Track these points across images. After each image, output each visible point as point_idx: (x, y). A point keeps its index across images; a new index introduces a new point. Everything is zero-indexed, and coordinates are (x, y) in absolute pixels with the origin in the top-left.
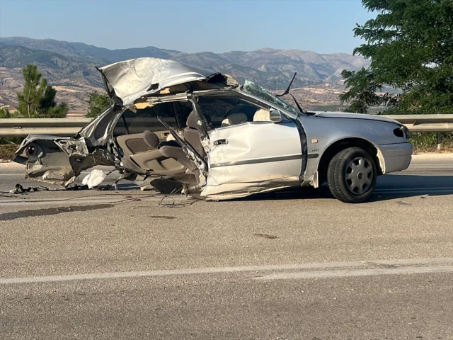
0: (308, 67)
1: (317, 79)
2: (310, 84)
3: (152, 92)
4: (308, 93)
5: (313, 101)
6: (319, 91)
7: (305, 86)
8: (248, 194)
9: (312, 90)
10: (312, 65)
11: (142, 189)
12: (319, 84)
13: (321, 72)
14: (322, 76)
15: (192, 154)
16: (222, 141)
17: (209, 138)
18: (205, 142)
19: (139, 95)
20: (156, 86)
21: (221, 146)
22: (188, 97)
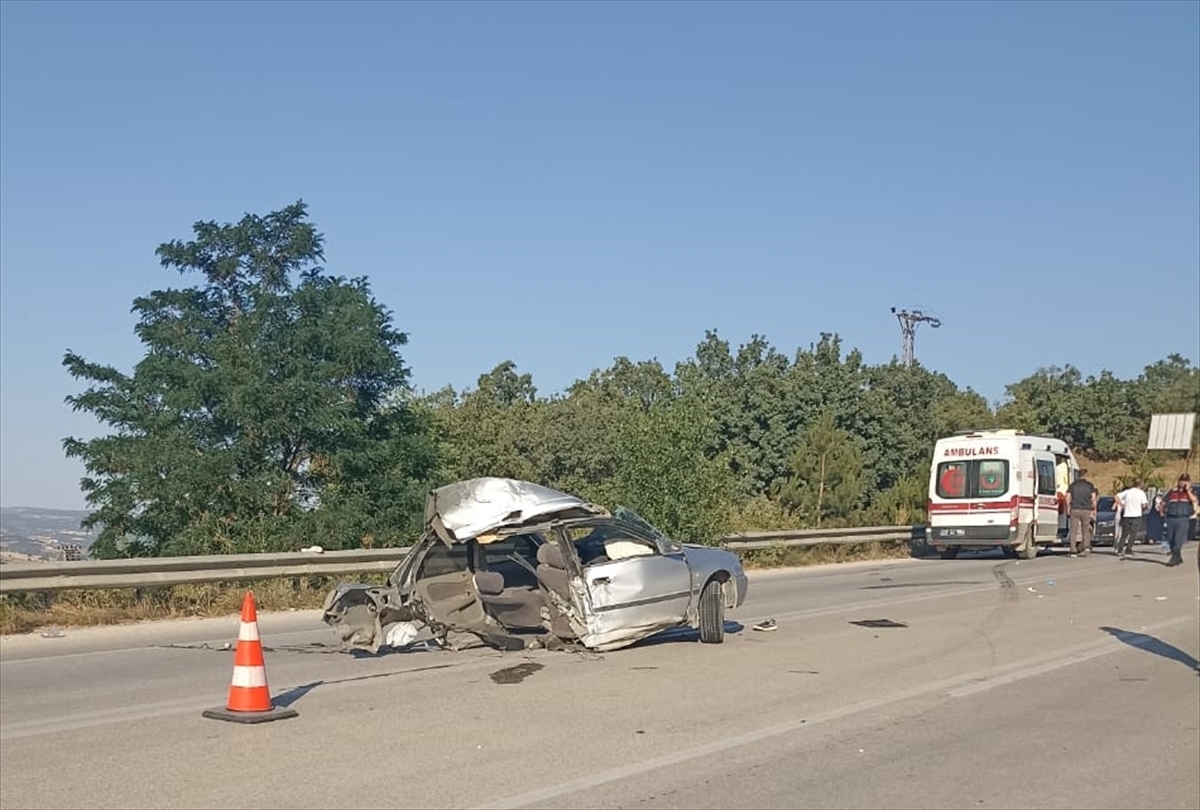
3: (509, 521)
8: (633, 641)
16: (603, 580)
17: (582, 577)
18: (577, 582)
19: (486, 525)
20: (517, 514)
21: (602, 586)
22: (553, 528)
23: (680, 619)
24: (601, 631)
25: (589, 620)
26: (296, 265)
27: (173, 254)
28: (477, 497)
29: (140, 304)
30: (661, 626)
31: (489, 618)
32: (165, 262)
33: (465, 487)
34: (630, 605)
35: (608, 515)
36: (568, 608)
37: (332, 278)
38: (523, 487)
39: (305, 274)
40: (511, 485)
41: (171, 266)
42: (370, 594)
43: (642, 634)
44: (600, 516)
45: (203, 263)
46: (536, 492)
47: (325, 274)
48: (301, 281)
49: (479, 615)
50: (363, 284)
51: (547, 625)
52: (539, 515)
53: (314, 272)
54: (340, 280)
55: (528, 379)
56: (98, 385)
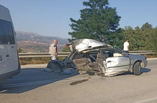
0: (24, 36)
1: (26, 39)
2: (25, 40)
3: (89, 48)
4: (24, 42)
5: (26, 44)
6: (27, 42)
7: (23, 40)
8: (116, 75)
9: (25, 42)
10: (25, 35)
11: (81, 74)
12: (27, 40)
13: (27, 37)
14: (27, 38)
15: (100, 65)
16: (110, 61)
17: (105, 61)
18: (104, 62)
19: (84, 49)
20: (90, 47)
21: (109, 63)
22: (99, 50)
23: (128, 70)
24: (109, 72)
25: (106, 70)
26: (104, 6)
27: (85, 4)
28: (83, 43)
29: (81, 11)
30: (123, 71)
31: (90, 68)
32: (84, 5)
33: (80, 41)
34: (115, 67)
35: (112, 47)
36: (102, 67)
37: (110, 8)
38: (92, 41)
39: (106, 7)
40: (90, 40)
41: (85, 6)
42: (59, 62)
43: (118, 73)
44: (110, 48)
45: (90, 5)
46: (95, 42)
47: (109, 7)
48: (105, 8)
49: (88, 67)
50: (115, 9)
51: (99, 70)
52: (95, 47)
53: (107, 7)
54: (111, 8)
55: (150, 25)
56: (74, 23)
